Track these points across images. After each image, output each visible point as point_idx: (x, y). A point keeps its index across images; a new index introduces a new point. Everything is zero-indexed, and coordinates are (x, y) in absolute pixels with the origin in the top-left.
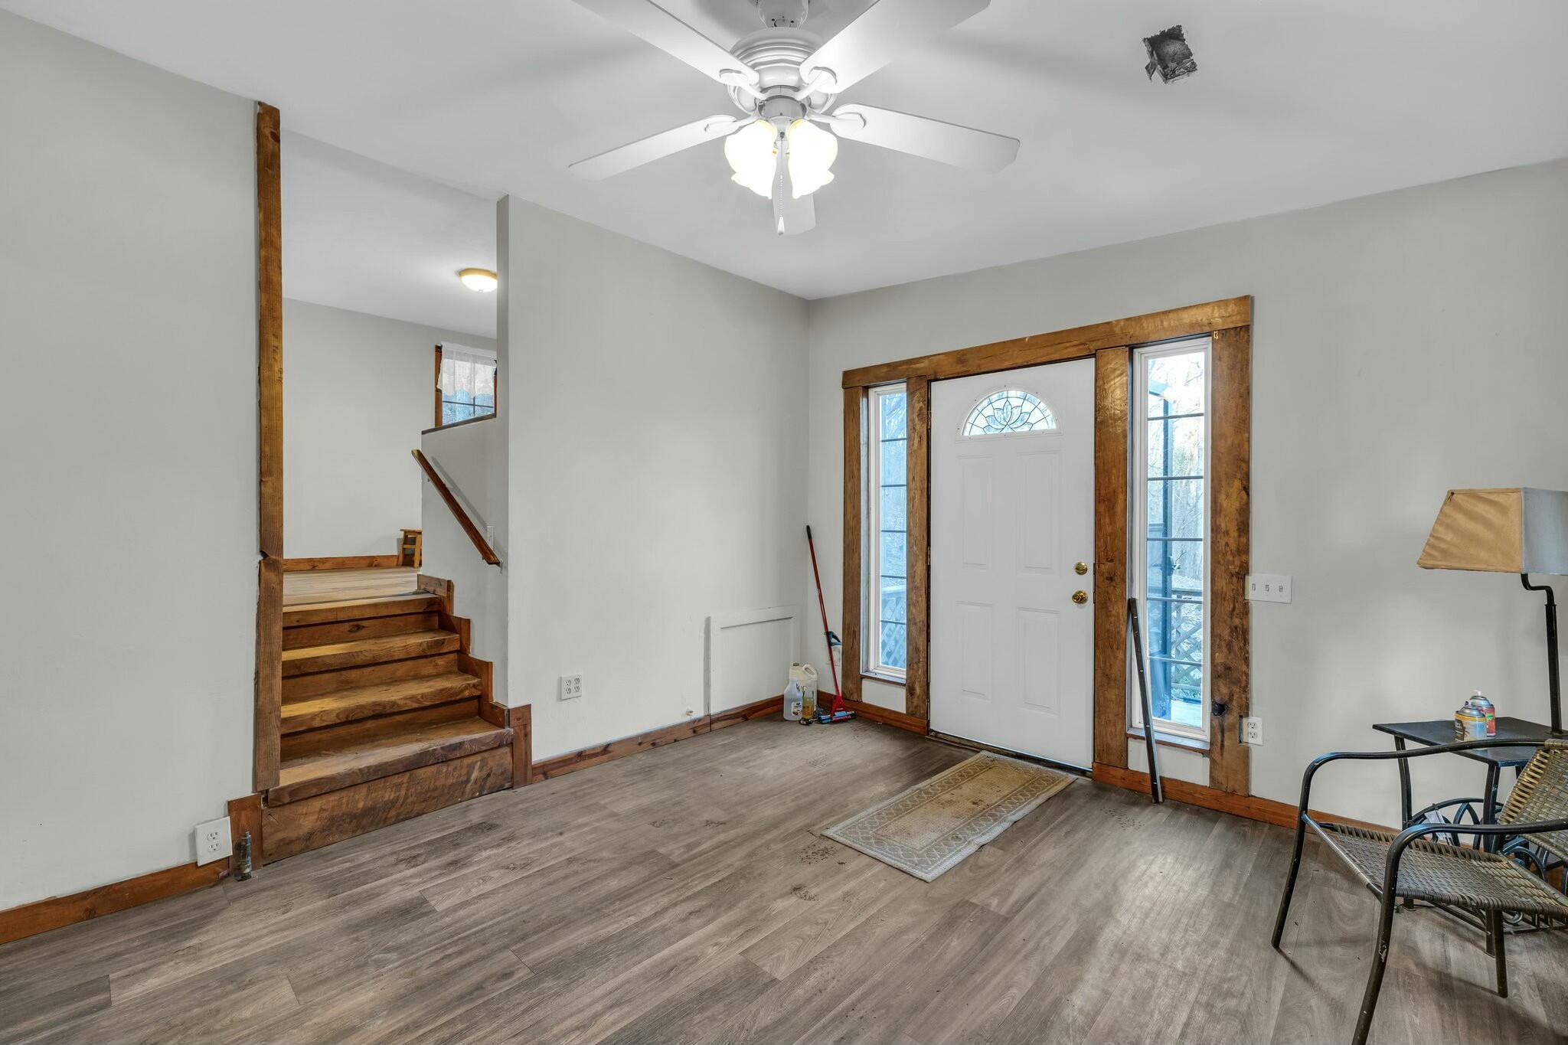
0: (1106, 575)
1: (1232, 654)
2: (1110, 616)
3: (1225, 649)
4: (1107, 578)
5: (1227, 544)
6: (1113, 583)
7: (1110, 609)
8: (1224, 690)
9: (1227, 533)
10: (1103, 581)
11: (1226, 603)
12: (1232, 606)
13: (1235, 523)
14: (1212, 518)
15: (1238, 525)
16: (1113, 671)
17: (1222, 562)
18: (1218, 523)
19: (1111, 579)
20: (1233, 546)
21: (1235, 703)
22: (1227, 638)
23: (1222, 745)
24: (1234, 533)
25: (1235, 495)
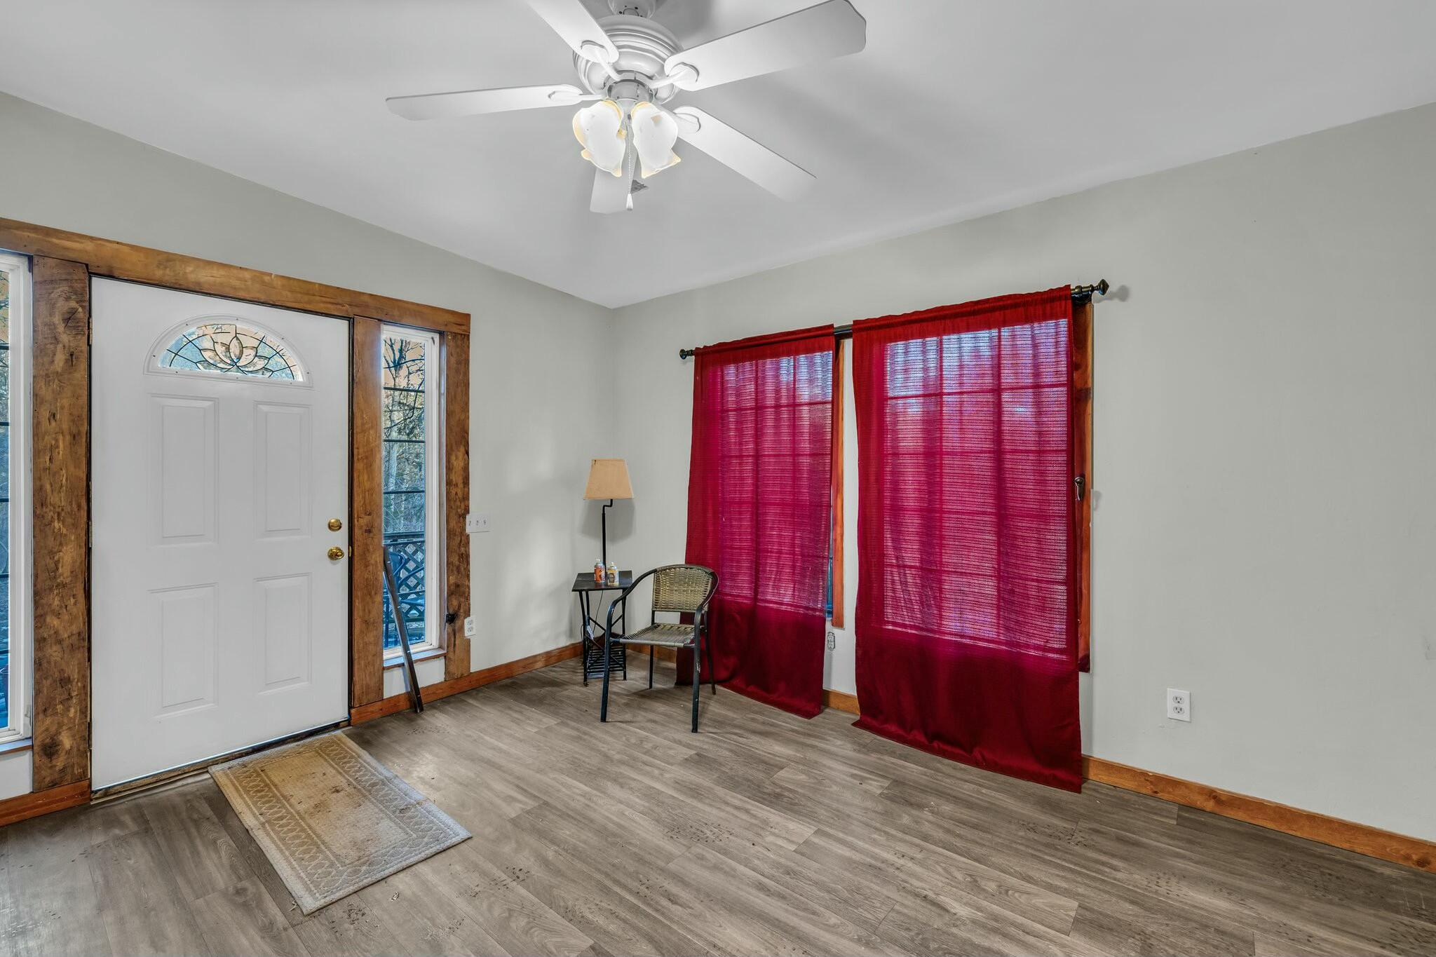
0: (364, 528)
1: (460, 575)
2: (369, 566)
3: (456, 573)
4: (366, 531)
5: (456, 494)
6: (371, 535)
7: (369, 559)
8: (455, 603)
9: (456, 485)
10: (362, 534)
11: (456, 538)
12: (459, 539)
13: (461, 478)
14: (447, 474)
15: (463, 479)
16: (371, 616)
17: (453, 507)
18: (451, 478)
19: (369, 531)
20: (460, 495)
21: (462, 611)
22: (457, 563)
23: (455, 645)
24: (461, 485)
25: (460, 457)
